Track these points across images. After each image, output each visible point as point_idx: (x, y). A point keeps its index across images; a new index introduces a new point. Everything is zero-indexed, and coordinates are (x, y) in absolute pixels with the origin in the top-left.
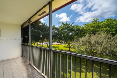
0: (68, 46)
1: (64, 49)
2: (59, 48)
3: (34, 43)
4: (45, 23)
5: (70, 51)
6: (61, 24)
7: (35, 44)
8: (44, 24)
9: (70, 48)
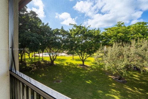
0: (82, 58)
1: (74, 62)
2: (67, 61)
3: (28, 54)
4: (48, 23)
5: (84, 65)
6: (73, 26)
7: (29, 56)
8: (46, 25)
9: (83, 61)
